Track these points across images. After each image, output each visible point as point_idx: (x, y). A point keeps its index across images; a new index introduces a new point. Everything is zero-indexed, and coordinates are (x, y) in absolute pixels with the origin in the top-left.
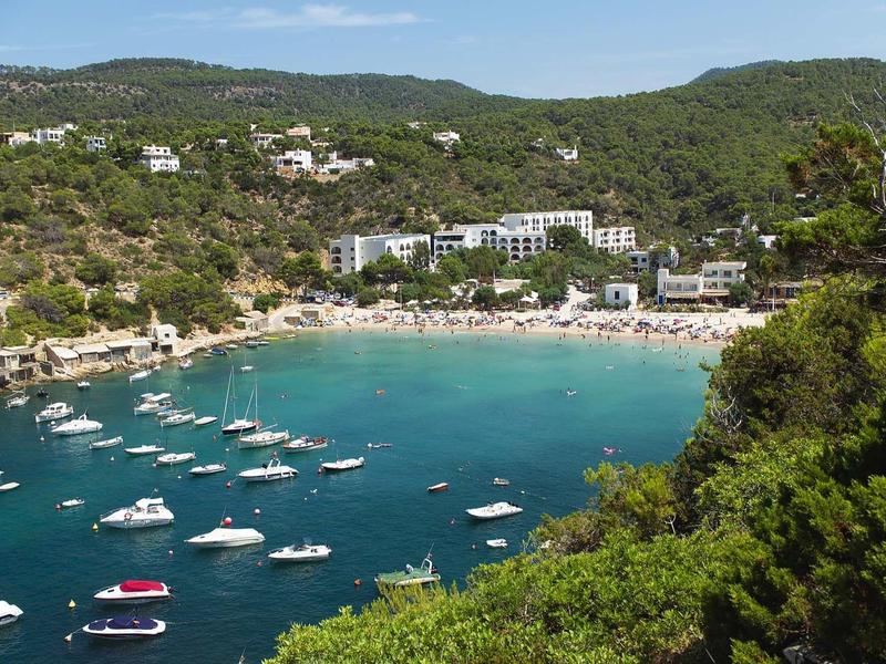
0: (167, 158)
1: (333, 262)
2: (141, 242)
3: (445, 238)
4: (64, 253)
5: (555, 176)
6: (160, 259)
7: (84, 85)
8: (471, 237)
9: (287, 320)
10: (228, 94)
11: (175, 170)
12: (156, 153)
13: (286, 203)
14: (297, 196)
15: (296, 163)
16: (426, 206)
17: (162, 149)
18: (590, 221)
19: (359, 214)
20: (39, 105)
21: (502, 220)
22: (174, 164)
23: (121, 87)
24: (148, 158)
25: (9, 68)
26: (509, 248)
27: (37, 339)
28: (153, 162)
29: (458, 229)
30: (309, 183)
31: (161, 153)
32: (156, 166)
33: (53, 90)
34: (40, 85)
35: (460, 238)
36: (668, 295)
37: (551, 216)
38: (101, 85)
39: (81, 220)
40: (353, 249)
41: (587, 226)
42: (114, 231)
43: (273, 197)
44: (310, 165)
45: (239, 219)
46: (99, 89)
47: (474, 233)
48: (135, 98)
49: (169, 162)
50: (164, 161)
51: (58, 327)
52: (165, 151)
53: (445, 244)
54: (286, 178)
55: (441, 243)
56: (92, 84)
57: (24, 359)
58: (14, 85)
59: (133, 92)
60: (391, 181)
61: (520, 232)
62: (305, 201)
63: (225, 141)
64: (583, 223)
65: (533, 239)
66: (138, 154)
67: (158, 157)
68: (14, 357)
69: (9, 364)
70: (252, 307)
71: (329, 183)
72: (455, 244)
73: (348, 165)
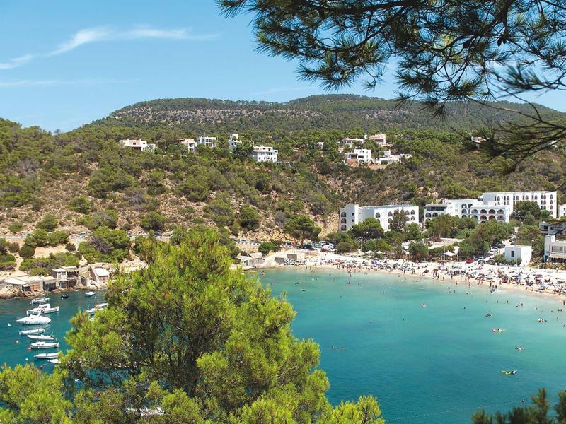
0: (269, 153)
1: (342, 223)
2: (198, 205)
3: (433, 208)
4: (141, 211)
5: (549, 166)
6: (205, 216)
7: (284, 111)
8: (453, 208)
9: (277, 259)
10: (375, 115)
11: (274, 161)
12: (263, 151)
13: (346, 183)
14: (354, 178)
15: (359, 157)
16: (431, 186)
17: (267, 148)
18: (555, 199)
19: (388, 190)
20: (256, 123)
21: (481, 197)
22: (274, 158)
23: (306, 112)
24: (256, 153)
25: (243, 102)
26: (479, 217)
27: (89, 263)
28: (259, 156)
29: (446, 202)
30: (364, 170)
31: (267, 150)
32: (261, 158)
33: (266, 114)
34: (259, 112)
35: (443, 209)
36: (551, 256)
37: (520, 195)
38: (294, 111)
39: (163, 191)
40: (353, 214)
41: (551, 202)
42: (183, 198)
43: (340, 179)
44: (370, 158)
45: (283, 192)
46: (293, 113)
47: (457, 206)
48: (313, 118)
49: (270, 156)
50: (266, 155)
51: (106, 256)
52: (269, 149)
53: (432, 212)
54: (350, 167)
55: (429, 212)
56: (289, 110)
57: (70, 274)
58: (244, 112)
59: (312, 115)
60: (416, 169)
61: (491, 205)
62: (359, 181)
63: (322, 143)
64: (548, 200)
65: (496, 211)
66: (250, 151)
67: (262, 153)
68: (63, 273)
69: (60, 277)
70: (257, 250)
71: (378, 171)
72: (439, 213)
73: (396, 158)
